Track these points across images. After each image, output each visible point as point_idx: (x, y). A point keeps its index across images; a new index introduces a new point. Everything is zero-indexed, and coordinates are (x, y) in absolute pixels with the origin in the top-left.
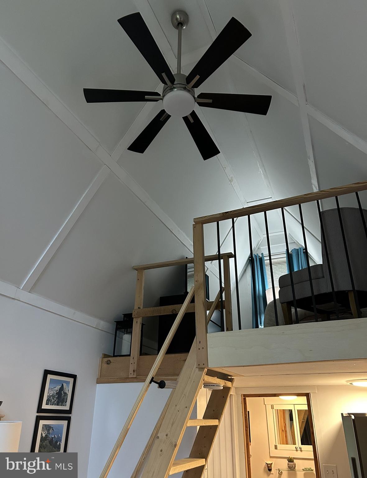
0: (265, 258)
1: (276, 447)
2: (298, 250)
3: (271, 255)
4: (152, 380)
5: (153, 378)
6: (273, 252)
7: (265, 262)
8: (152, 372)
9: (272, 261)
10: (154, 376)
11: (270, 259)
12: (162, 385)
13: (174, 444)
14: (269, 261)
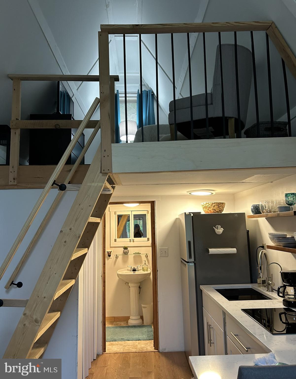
0: (120, 95)
1: (115, 241)
2: (147, 92)
3: (127, 93)
4: (54, 183)
5: (55, 181)
6: (128, 91)
7: (120, 99)
8: (54, 177)
9: (127, 98)
10: (56, 180)
11: (126, 97)
12: (62, 188)
13: (78, 235)
14: (124, 98)
